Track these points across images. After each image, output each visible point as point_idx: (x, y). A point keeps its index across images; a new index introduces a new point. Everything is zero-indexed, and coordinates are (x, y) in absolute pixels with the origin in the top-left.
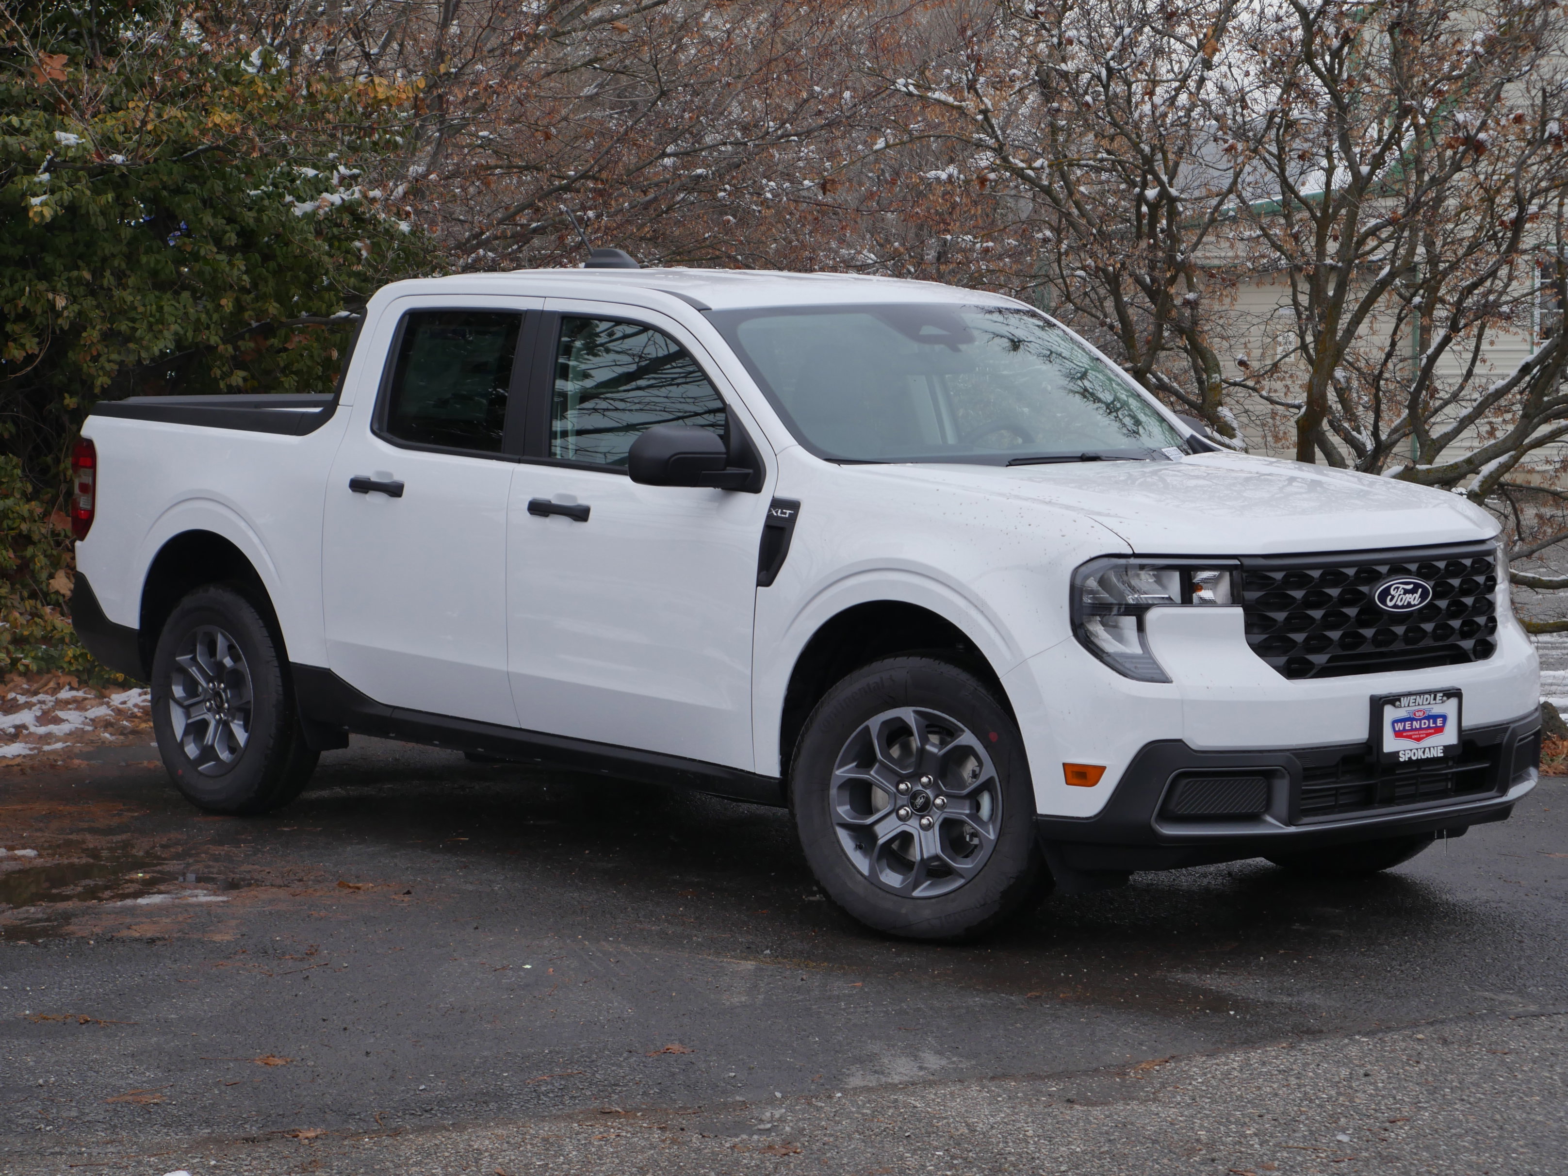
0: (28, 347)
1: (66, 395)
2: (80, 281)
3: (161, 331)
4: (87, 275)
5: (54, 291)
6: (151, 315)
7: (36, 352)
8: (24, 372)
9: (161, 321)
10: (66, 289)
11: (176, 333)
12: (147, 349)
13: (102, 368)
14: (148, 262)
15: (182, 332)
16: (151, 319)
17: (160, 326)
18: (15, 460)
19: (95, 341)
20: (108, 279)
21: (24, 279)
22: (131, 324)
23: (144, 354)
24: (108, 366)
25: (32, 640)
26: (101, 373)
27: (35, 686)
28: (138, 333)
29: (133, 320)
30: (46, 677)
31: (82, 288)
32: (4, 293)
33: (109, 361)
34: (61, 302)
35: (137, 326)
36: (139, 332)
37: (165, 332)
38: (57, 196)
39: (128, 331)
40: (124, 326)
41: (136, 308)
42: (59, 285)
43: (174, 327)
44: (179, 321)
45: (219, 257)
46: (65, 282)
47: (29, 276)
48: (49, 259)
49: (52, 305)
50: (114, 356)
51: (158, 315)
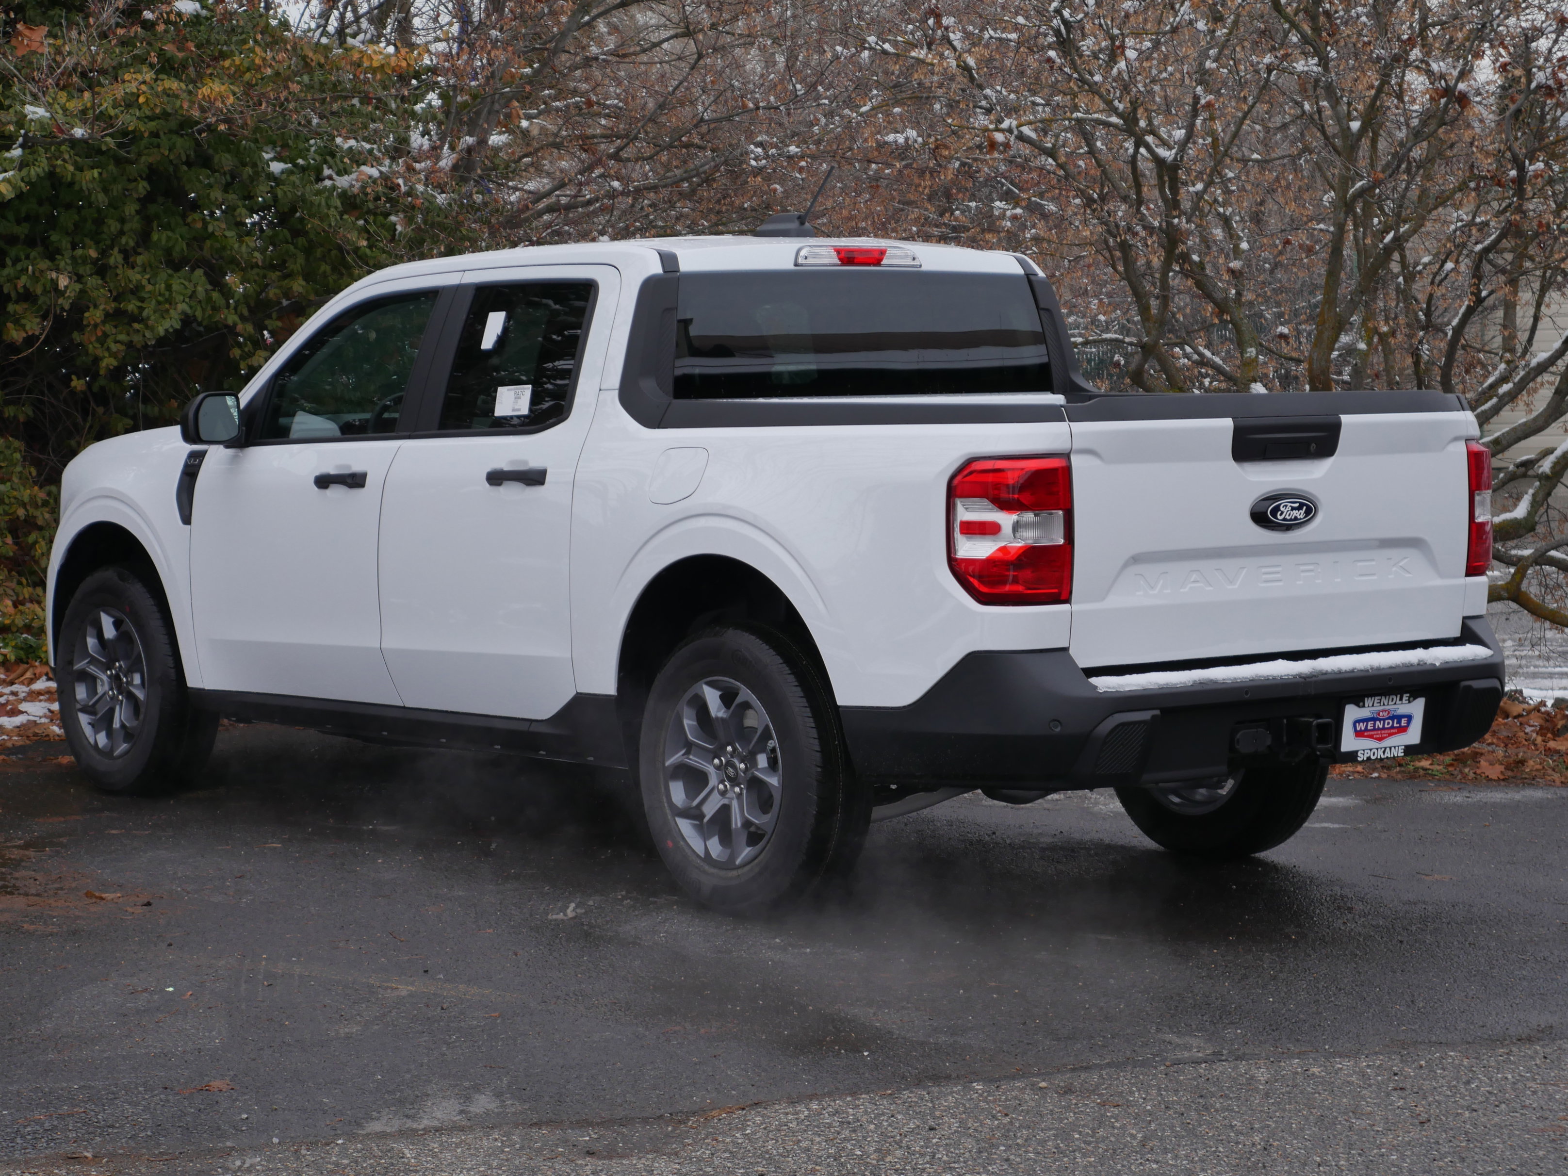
0: (28, 328)
1: (74, 377)
2: (85, 259)
3: (167, 311)
4: (93, 254)
5: (58, 270)
6: (160, 295)
7: (37, 333)
8: (25, 354)
9: (170, 301)
10: (70, 268)
11: (184, 313)
12: (152, 329)
13: (108, 349)
14: (159, 240)
15: (189, 311)
16: (160, 298)
17: (167, 306)
18: (17, 444)
19: (98, 321)
20: (115, 258)
21: (27, 257)
22: (139, 304)
23: (148, 334)
24: (114, 347)
25: (14, 629)
26: (107, 354)
27: (12, 676)
28: (145, 314)
29: (142, 300)
30: (23, 667)
31: (88, 267)
32: (6, 272)
33: (116, 342)
34: (63, 282)
35: (144, 305)
36: (146, 311)
37: (172, 311)
38: (24, 172)
39: (136, 311)
40: (131, 306)
41: (143, 287)
42: (62, 264)
43: (182, 307)
44: (187, 300)
45: (228, 234)
46: (68, 261)
47: (33, 254)
48: (54, 237)
49: (55, 283)
50: (122, 337)
51: (167, 294)
